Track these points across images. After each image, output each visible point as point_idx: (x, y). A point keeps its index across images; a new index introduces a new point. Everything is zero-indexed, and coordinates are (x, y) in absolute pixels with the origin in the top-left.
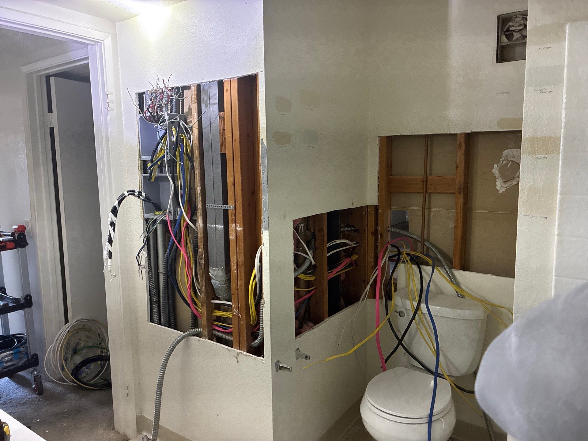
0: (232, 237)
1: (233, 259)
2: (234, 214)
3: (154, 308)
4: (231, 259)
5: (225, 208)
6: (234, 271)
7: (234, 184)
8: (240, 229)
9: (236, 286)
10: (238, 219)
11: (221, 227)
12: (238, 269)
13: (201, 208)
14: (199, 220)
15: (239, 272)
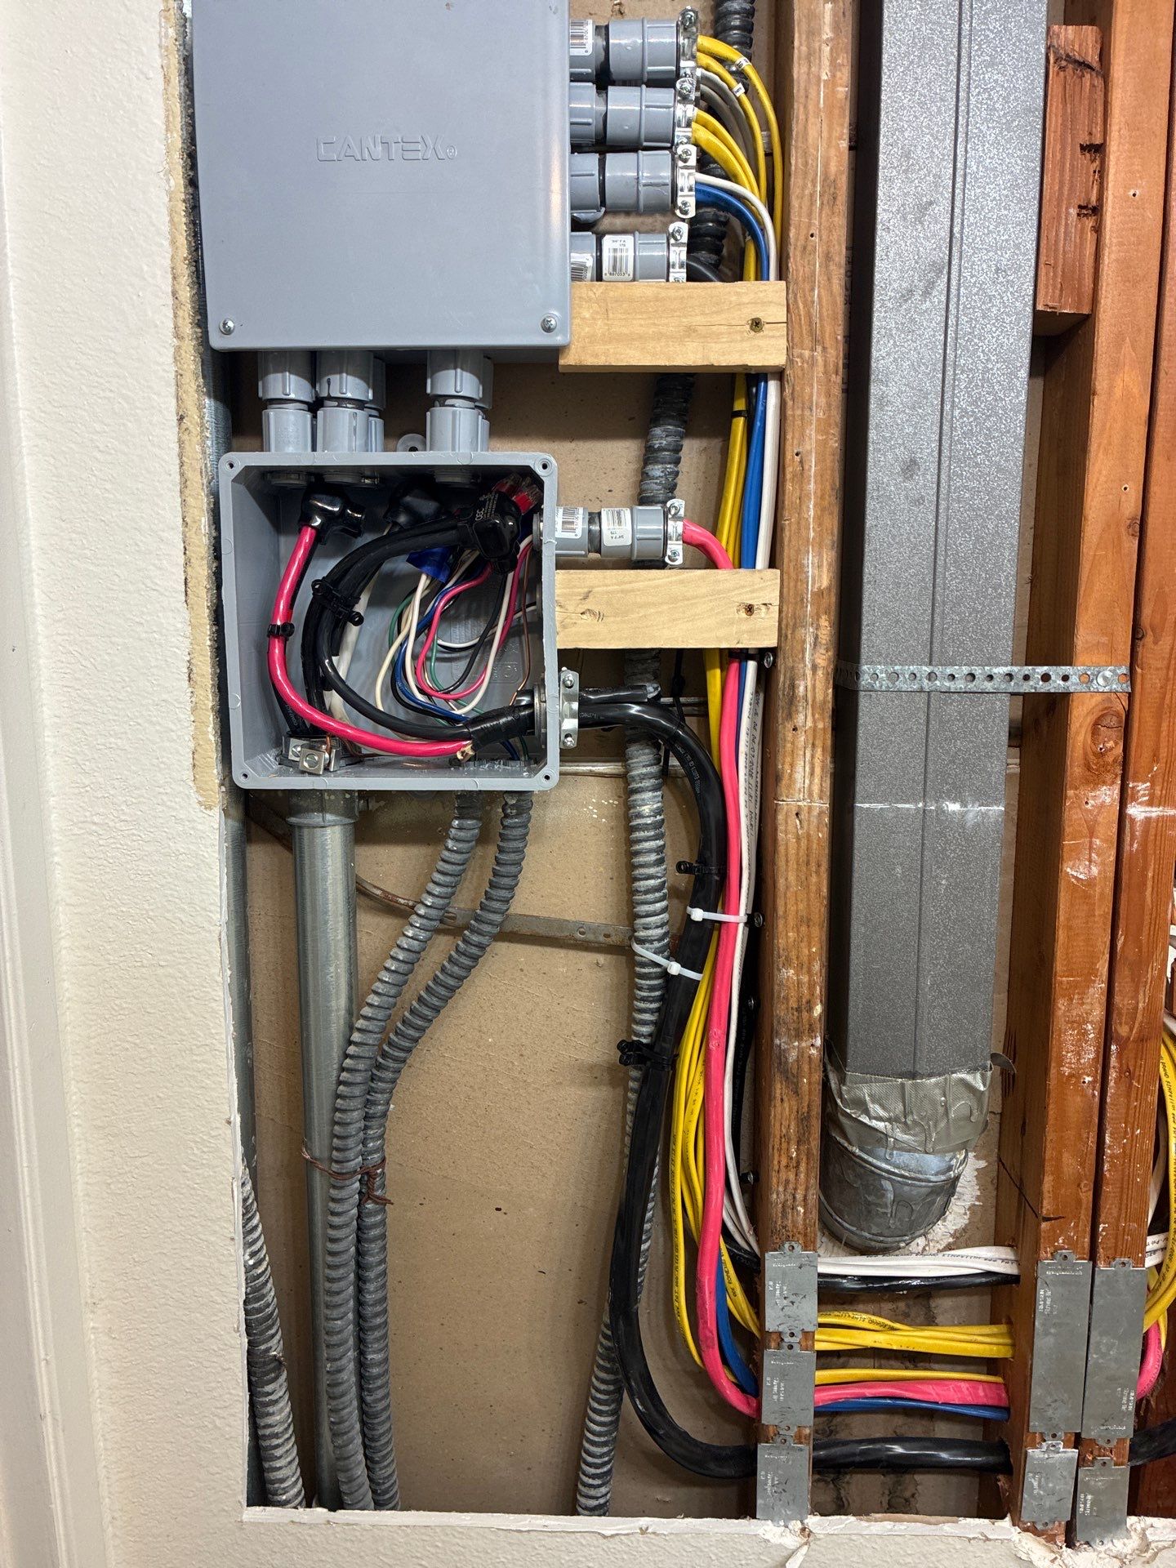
1: (1076, 1009)
2: (1114, 721)
3: (275, 1402)
4: (1060, 1004)
5: (1043, 687)
6: (1076, 1076)
7: (1145, 526)
8: (1154, 815)
9: (1091, 1160)
10: (1147, 754)
11: (984, 815)
12: (1113, 1061)
13: (820, 697)
14: (799, 776)
15: (1118, 1080)
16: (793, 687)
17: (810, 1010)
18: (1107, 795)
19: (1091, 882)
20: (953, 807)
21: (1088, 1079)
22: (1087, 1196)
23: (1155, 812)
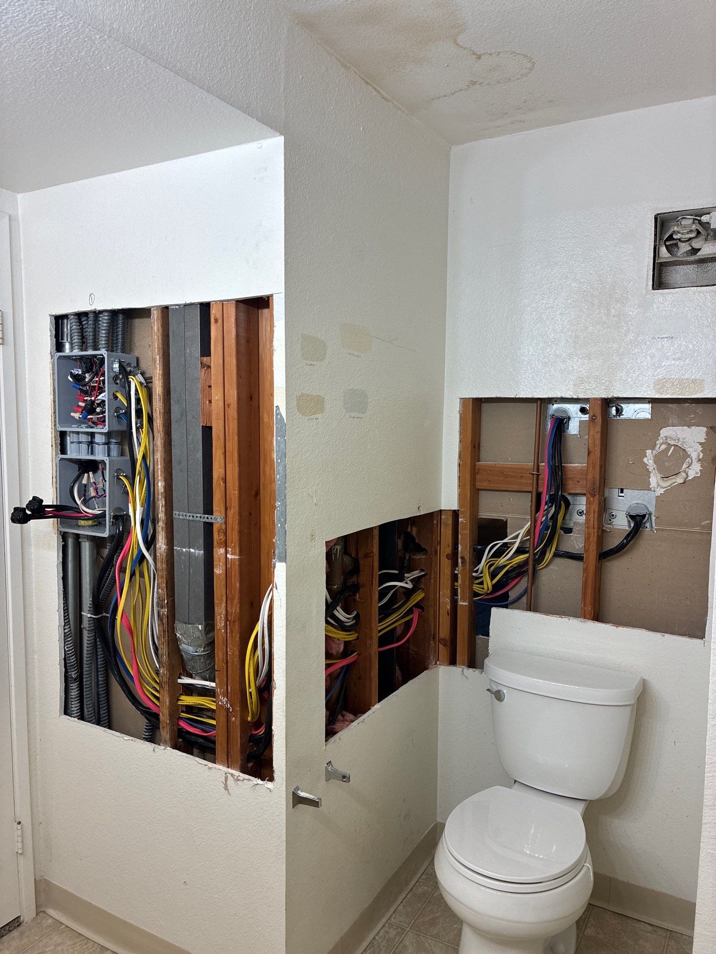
0: (218, 571)
1: (220, 610)
2: (222, 531)
3: (73, 689)
4: (216, 608)
5: (207, 521)
6: (220, 629)
7: (226, 480)
9: (225, 655)
10: (230, 541)
11: (199, 553)
12: (228, 627)
13: (163, 519)
14: (160, 539)
15: (230, 632)
16: (158, 516)
17: (164, 601)
18: (222, 551)
19: (220, 575)
20: (192, 550)
21: (223, 631)
22: (225, 666)
23: (233, 557)
